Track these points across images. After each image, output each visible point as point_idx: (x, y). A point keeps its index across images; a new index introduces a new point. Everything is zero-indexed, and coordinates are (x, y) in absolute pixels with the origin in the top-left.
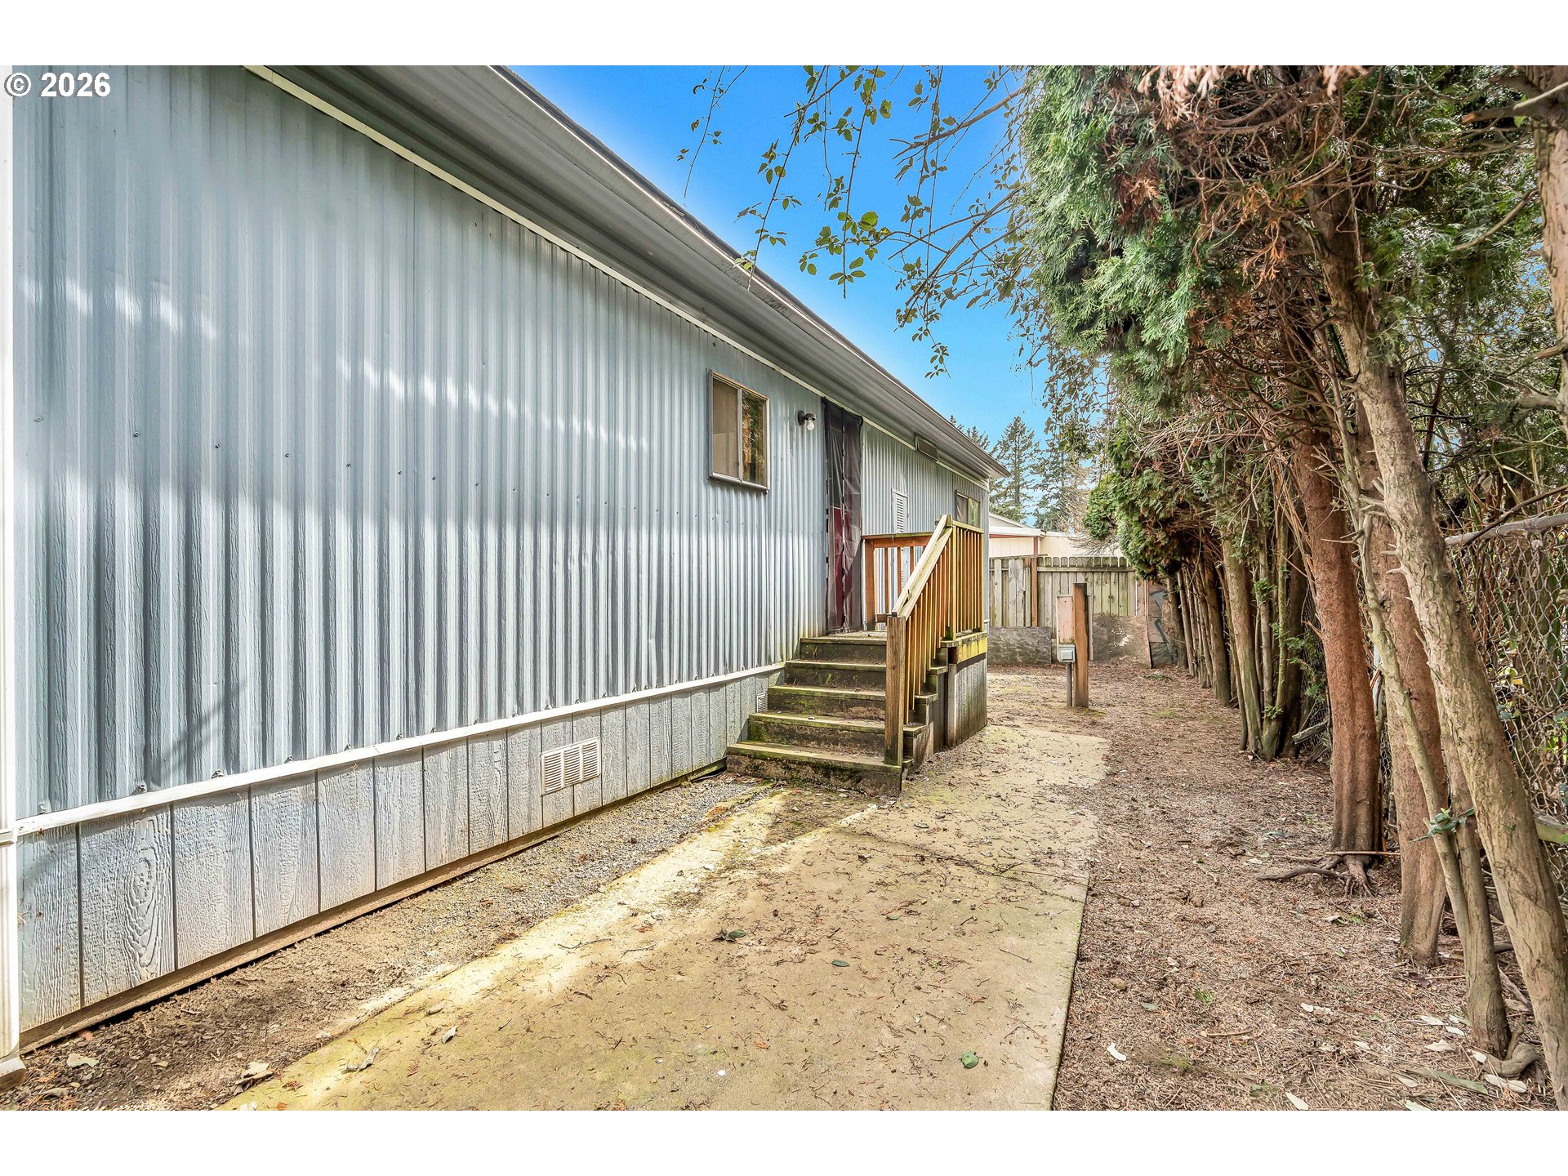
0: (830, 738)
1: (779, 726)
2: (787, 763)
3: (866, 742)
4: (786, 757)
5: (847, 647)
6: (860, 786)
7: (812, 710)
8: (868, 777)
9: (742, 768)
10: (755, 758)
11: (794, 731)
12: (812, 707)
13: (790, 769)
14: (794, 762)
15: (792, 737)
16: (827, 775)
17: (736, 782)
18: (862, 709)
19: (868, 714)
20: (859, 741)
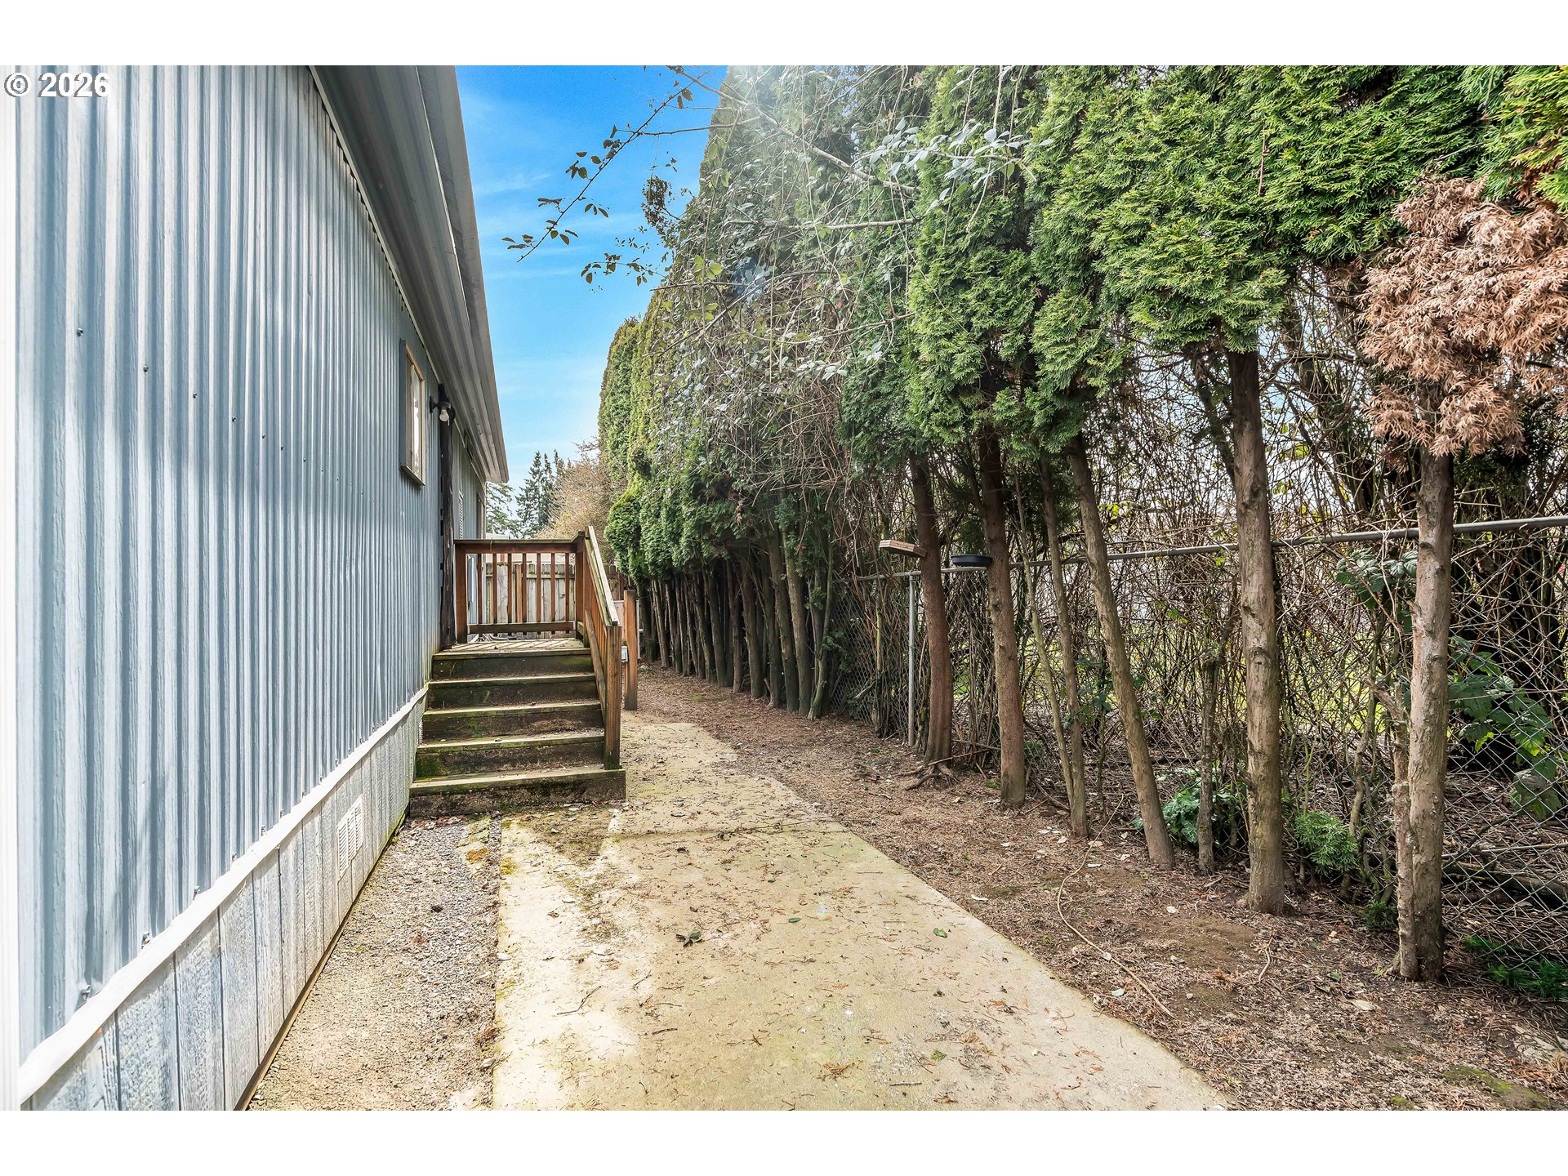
0: (529, 756)
1: (460, 754)
2: (495, 791)
3: (570, 753)
4: (493, 785)
5: (494, 661)
6: (585, 796)
7: (485, 732)
8: (592, 786)
9: (433, 810)
10: (451, 794)
11: (481, 757)
12: (484, 729)
13: (499, 796)
14: (505, 789)
15: (479, 764)
16: (546, 794)
17: (438, 826)
18: (545, 722)
19: (553, 726)
20: (561, 754)
